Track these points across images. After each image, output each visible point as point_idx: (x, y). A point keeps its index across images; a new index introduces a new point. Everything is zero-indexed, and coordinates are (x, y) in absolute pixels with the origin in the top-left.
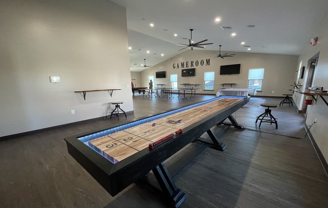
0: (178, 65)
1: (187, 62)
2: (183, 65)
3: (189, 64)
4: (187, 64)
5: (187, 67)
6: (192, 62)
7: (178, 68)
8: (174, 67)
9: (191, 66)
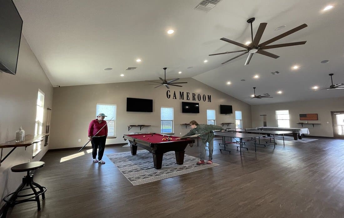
0: (175, 94)
1: (187, 93)
2: (182, 95)
3: (191, 96)
4: (188, 96)
5: (187, 99)
6: (194, 95)
7: (176, 98)
8: (168, 96)
9: (193, 100)
